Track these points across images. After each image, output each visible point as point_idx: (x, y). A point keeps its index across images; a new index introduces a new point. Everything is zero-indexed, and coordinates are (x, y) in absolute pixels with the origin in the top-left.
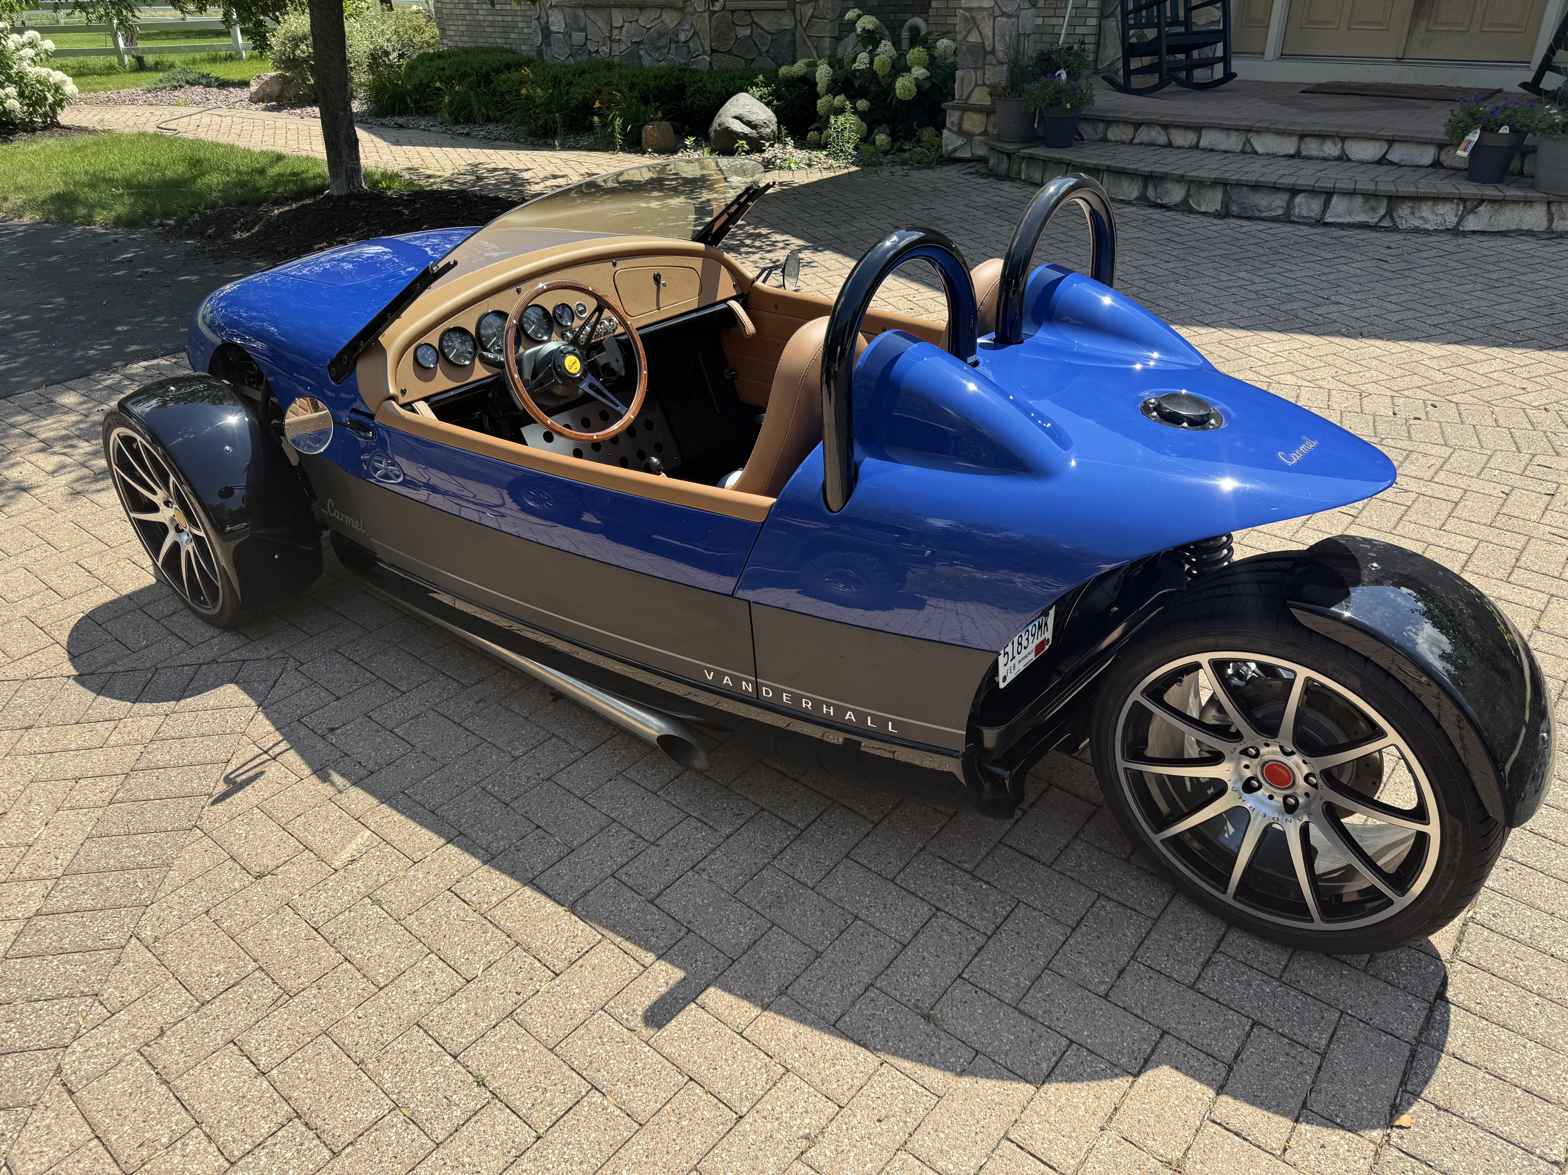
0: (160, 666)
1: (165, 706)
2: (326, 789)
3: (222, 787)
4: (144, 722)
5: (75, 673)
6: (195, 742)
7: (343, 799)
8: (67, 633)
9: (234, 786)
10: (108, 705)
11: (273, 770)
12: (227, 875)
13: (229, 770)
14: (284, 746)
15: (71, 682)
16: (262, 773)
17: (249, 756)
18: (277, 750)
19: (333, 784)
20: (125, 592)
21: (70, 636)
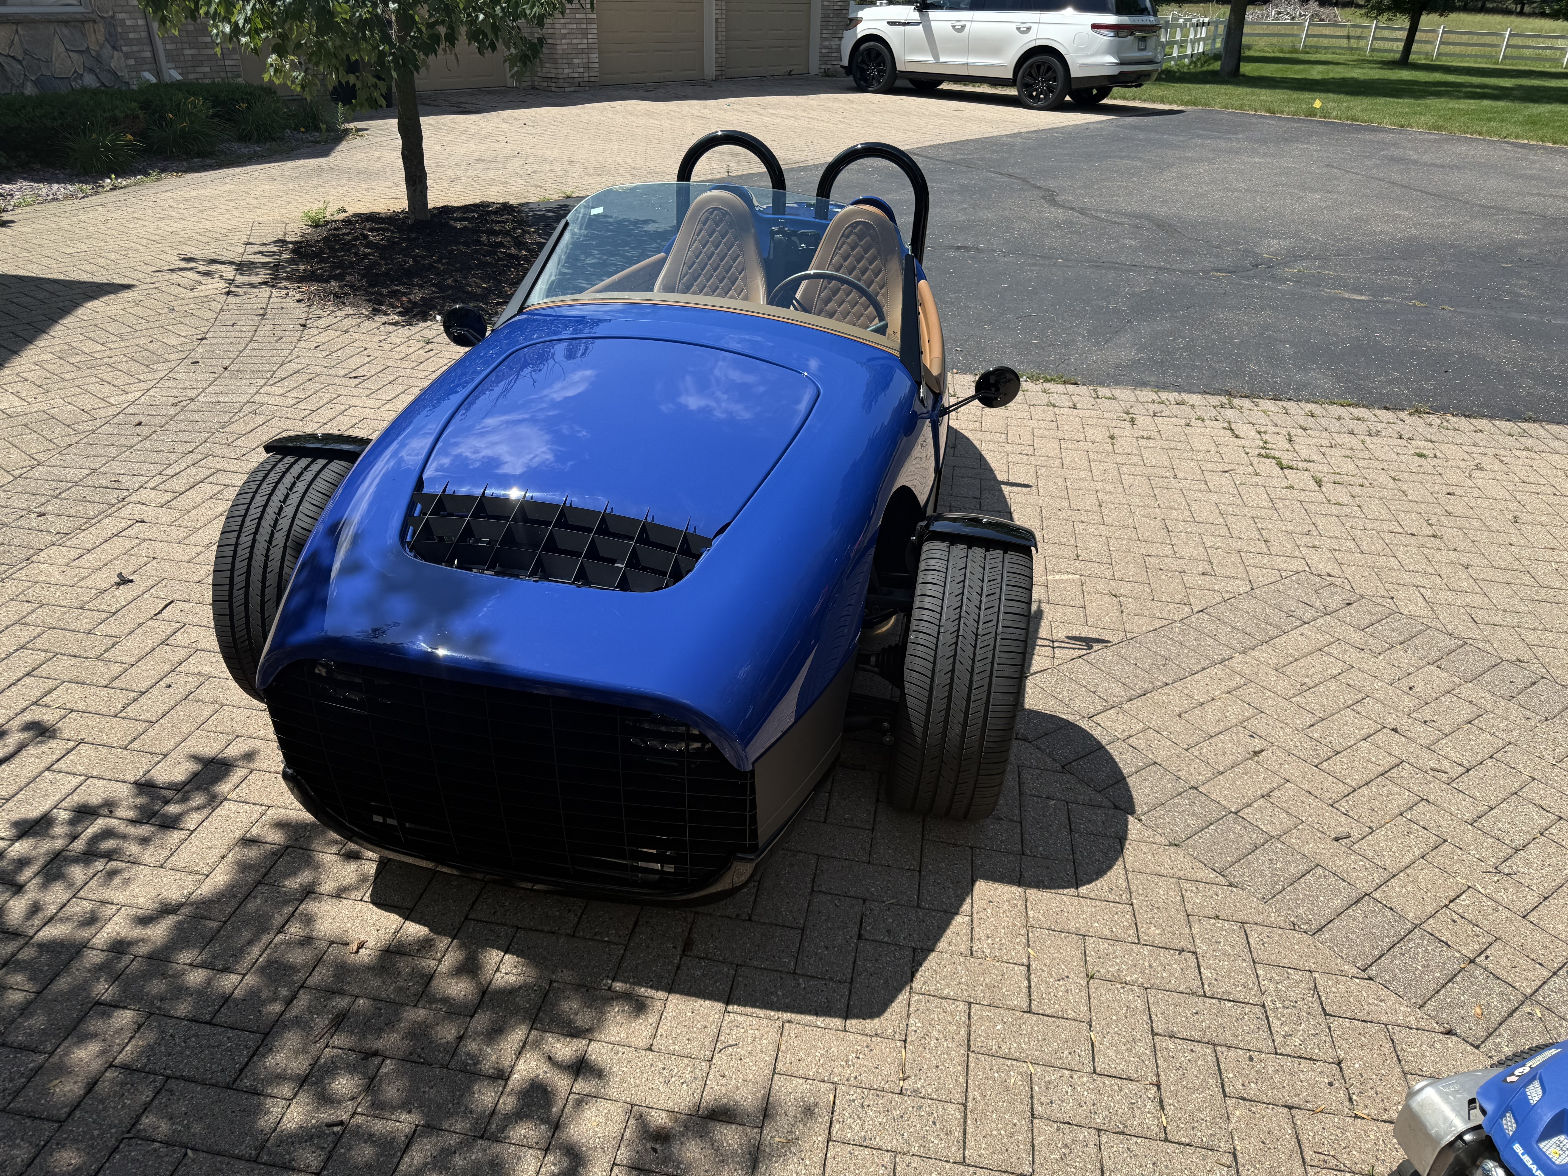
0: (1059, 768)
1: (1084, 724)
2: (1044, 606)
3: (1096, 646)
4: (1109, 724)
5: (1130, 818)
6: (1088, 682)
7: (1043, 597)
8: (1111, 874)
9: (1088, 642)
10: (1125, 760)
11: (1061, 635)
12: (1132, 607)
13: (1084, 652)
14: (1039, 642)
15: (1139, 810)
16: (1068, 637)
17: (1066, 651)
18: (1047, 643)
19: (1039, 606)
20: (1016, 890)
21: (1110, 867)
